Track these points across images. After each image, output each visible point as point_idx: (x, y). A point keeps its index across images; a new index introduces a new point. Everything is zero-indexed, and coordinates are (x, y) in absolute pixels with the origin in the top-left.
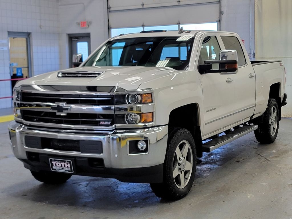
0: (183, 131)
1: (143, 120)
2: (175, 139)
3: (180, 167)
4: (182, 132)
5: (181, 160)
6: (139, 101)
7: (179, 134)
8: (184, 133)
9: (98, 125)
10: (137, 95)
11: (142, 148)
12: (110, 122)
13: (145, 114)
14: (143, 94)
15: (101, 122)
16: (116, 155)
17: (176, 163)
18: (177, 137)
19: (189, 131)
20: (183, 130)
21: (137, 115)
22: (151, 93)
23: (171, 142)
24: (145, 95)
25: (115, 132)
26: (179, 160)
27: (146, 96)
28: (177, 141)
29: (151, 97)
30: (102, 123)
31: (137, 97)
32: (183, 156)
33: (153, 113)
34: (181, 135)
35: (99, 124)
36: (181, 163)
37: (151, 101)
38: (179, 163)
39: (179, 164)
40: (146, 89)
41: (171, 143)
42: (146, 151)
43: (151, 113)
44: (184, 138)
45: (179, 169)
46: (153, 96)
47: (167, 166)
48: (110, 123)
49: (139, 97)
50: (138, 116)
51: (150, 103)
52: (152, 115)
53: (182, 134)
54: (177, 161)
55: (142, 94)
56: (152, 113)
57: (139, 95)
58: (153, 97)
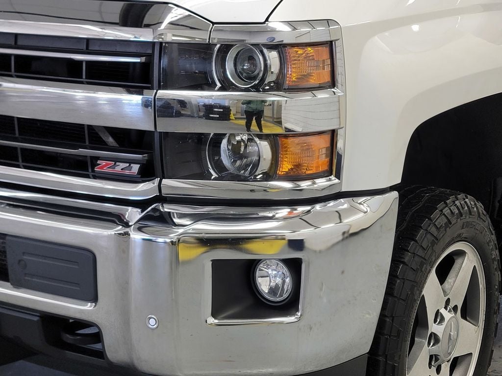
0: (457, 207)
1: (285, 167)
2: (424, 245)
3: (435, 349)
4: (456, 211)
5: (443, 319)
6: (271, 78)
7: (442, 221)
8: (461, 214)
9: (90, 173)
10: (265, 51)
11: (273, 291)
12: (138, 166)
13: (297, 140)
14: (293, 45)
15: (99, 162)
16: (152, 322)
17: (420, 337)
18: (435, 233)
19: (479, 204)
20: (457, 203)
21: (257, 139)
22: (330, 44)
23: (407, 257)
24: (300, 51)
25: (154, 210)
26: (435, 321)
27: (307, 57)
28: (430, 252)
29: (329, 62)
30: (103, 166)
31: (261, 58)
32: (451, 305)
33: (333, 133)
34: (449, 222)
35: (93, 171)
36: (440, 335)
37: (327, 78)
38: (432, 334)
39: (434, 339)
40: (309, 23)
41: (406, 260)
42: (290, 305)
43: (323, 136)
44: (459, 235)
45: (431, 357)
46: (338, 56)
47: (381, 359)
48: (136, 168)
49: (273, 57)
50: (265, 147)
51: (320, 88)
52: (328, 145)
53: (453, 221)
54: (426, 325)
55: (285, 45)
56: (327, 138)
57: (271, 47)
58: (338, 63)
